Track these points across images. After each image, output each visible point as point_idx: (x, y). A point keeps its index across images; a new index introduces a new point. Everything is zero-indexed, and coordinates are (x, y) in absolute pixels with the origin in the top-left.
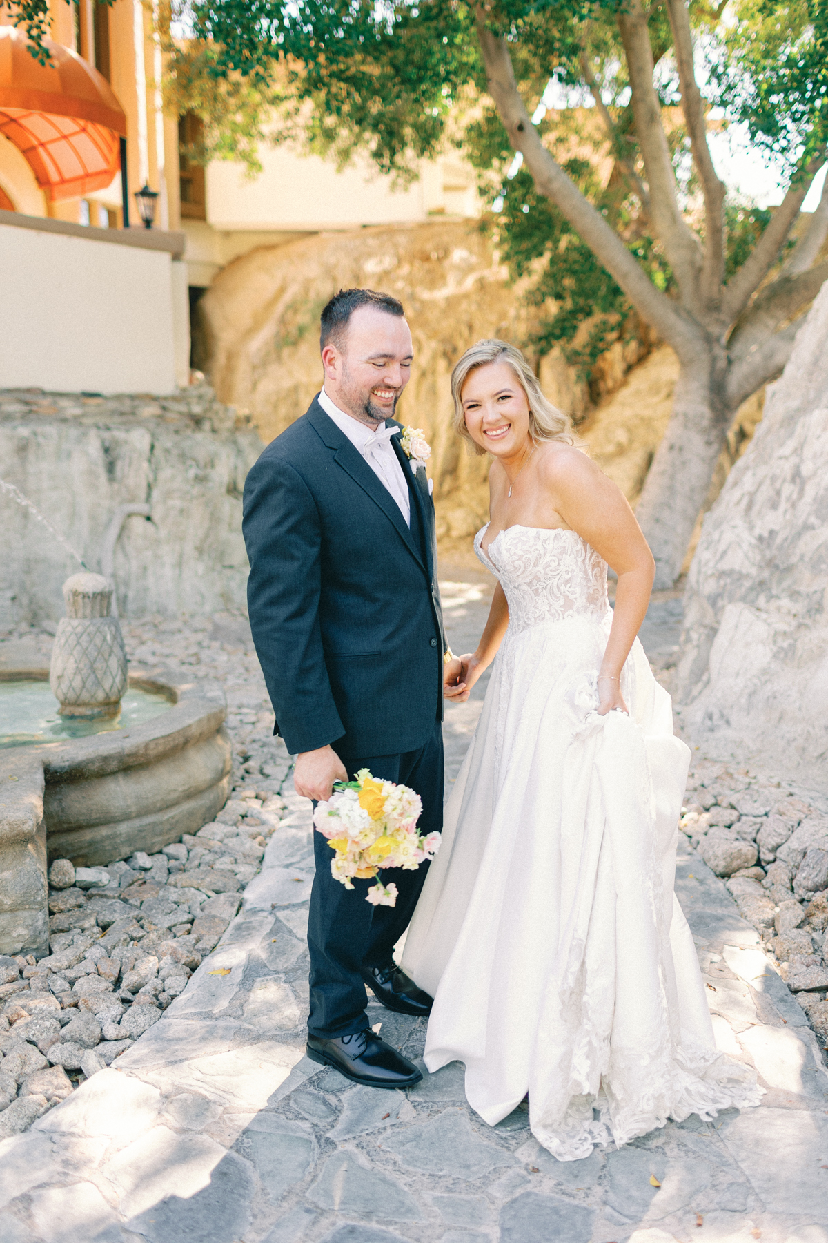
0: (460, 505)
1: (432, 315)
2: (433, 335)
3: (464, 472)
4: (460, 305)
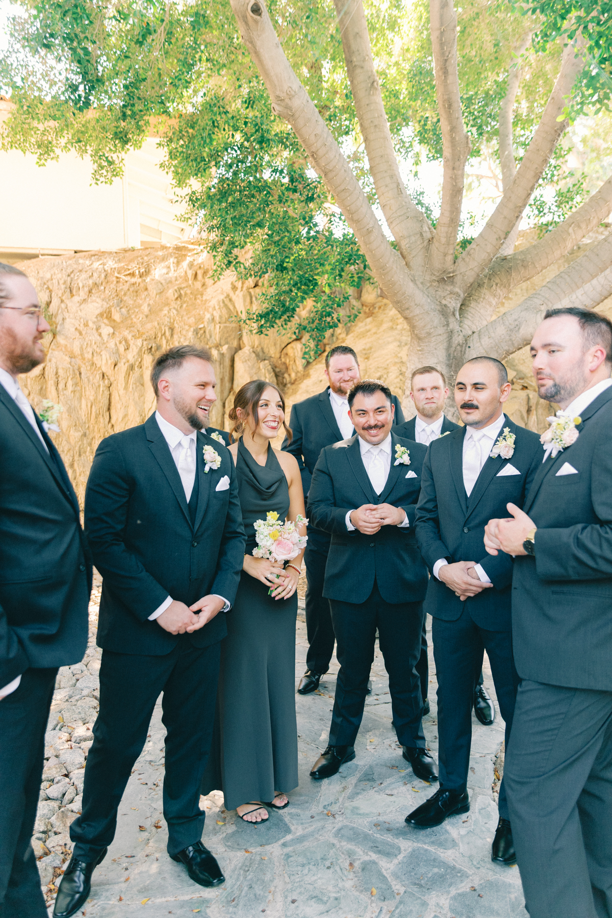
1: (138, 319)
2: (139, 335)
4: (161, 310)
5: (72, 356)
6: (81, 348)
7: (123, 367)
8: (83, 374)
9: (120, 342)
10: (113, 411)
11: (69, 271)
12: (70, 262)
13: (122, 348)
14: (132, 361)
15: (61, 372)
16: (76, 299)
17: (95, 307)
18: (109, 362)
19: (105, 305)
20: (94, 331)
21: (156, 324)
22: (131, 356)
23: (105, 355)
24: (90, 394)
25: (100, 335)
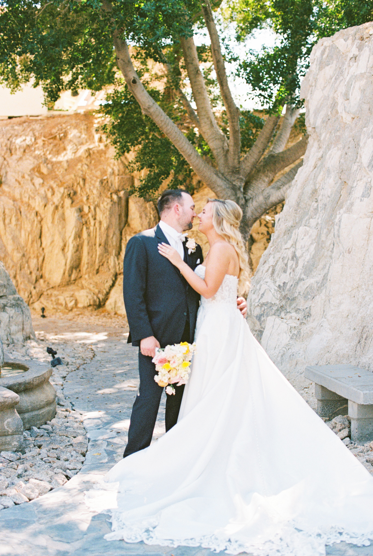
0: (83, 288)
1: (60, 172)
2: (61, 184)
3: (84, 267)
4: (76, 165)
5: (14, 200)
6: (21, 194)
7: (51, 208)
8: (22, 213)
9: (48, 190)
10: (43, 239)
11: (9, 136)
12: (8, 128)
13: (49, 194)
14: (57, 203)
15: (7, 211)
16: (15, 157)
17: (28, 163)
18: (41, 204)
19: (36, 162)
20: (29, 181)
21: (73, 176)
22: (56, 199)
23: (38, 199)
24: (27, 226)
25: (33, 184)
